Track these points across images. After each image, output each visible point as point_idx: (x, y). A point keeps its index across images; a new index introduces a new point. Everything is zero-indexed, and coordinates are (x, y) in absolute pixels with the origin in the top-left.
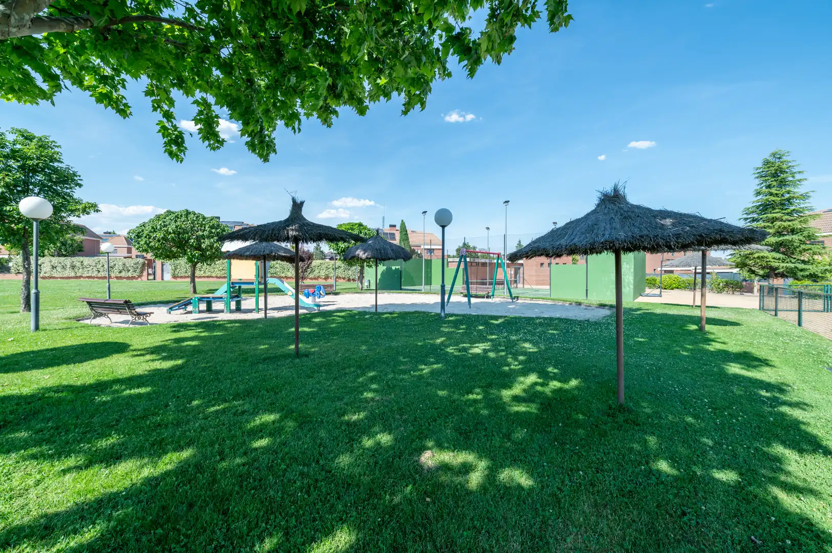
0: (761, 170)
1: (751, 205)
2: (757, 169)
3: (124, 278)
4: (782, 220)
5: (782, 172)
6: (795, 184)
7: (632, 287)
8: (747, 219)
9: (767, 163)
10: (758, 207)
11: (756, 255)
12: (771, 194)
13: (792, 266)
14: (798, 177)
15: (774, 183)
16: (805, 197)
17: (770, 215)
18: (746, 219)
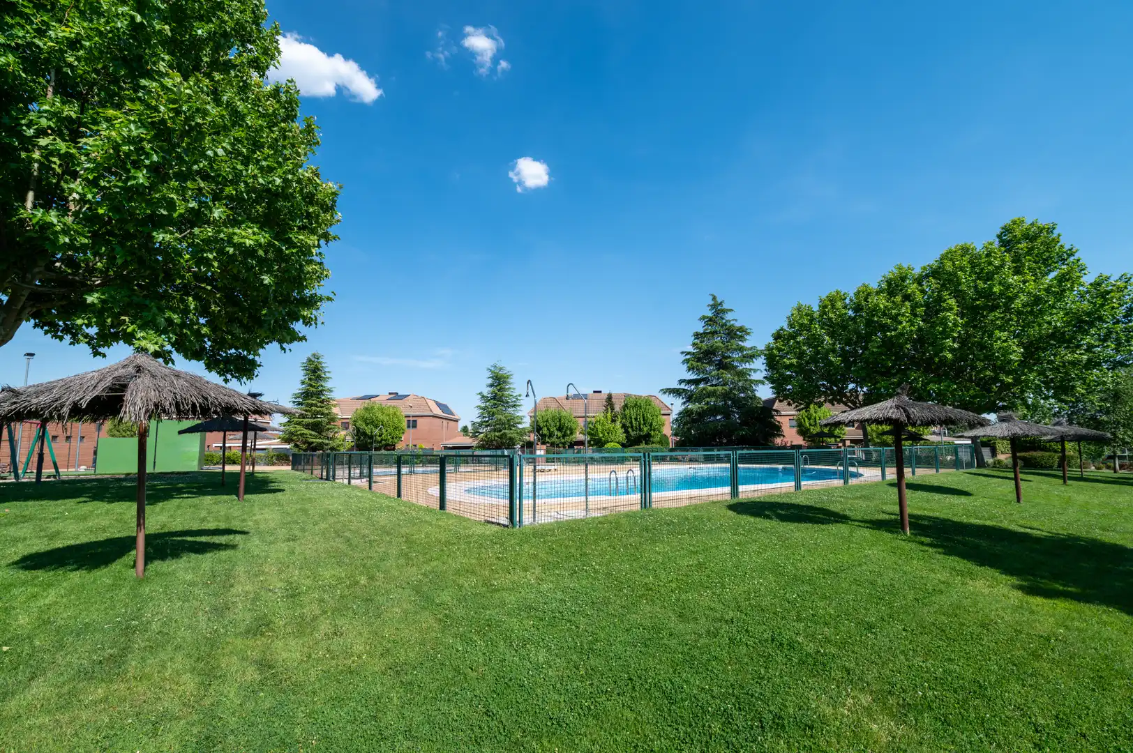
0: (306, 365)
1: (298, 392)
4: (317, 406)
5: (319, 369)
6: (325, 379)
9: (310, 360)
10: (302, 394)
11: (299, 433)
12: (311, 385)
13: (320, 441)
14: (328, 375)
15: (313, 377)
16: (330, 391)
17: (310, 401)
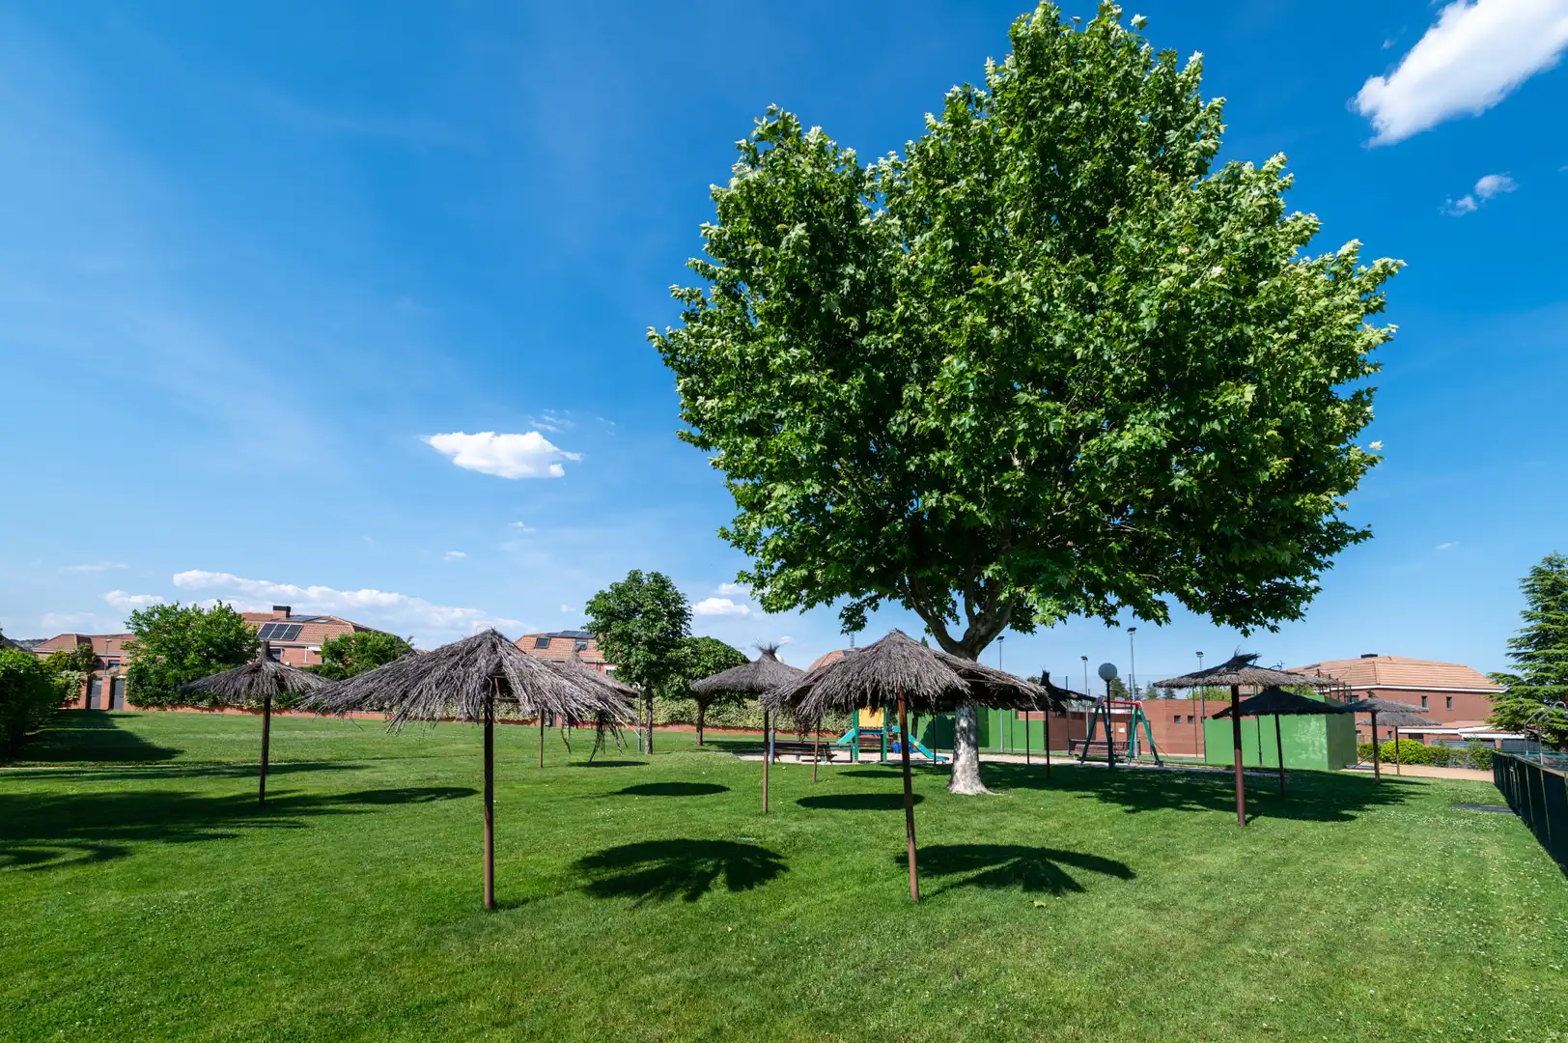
0: (1532, 582)
1: (1521, 634)
2: (1525, 580)
3: (512, 722)
7: (1325, 752)
8: (1519, 654)
9: (1538, 572)
11: (1532, 712)
15: (1553, 604)
17: (1551, 651)
18: (1516, 655)
